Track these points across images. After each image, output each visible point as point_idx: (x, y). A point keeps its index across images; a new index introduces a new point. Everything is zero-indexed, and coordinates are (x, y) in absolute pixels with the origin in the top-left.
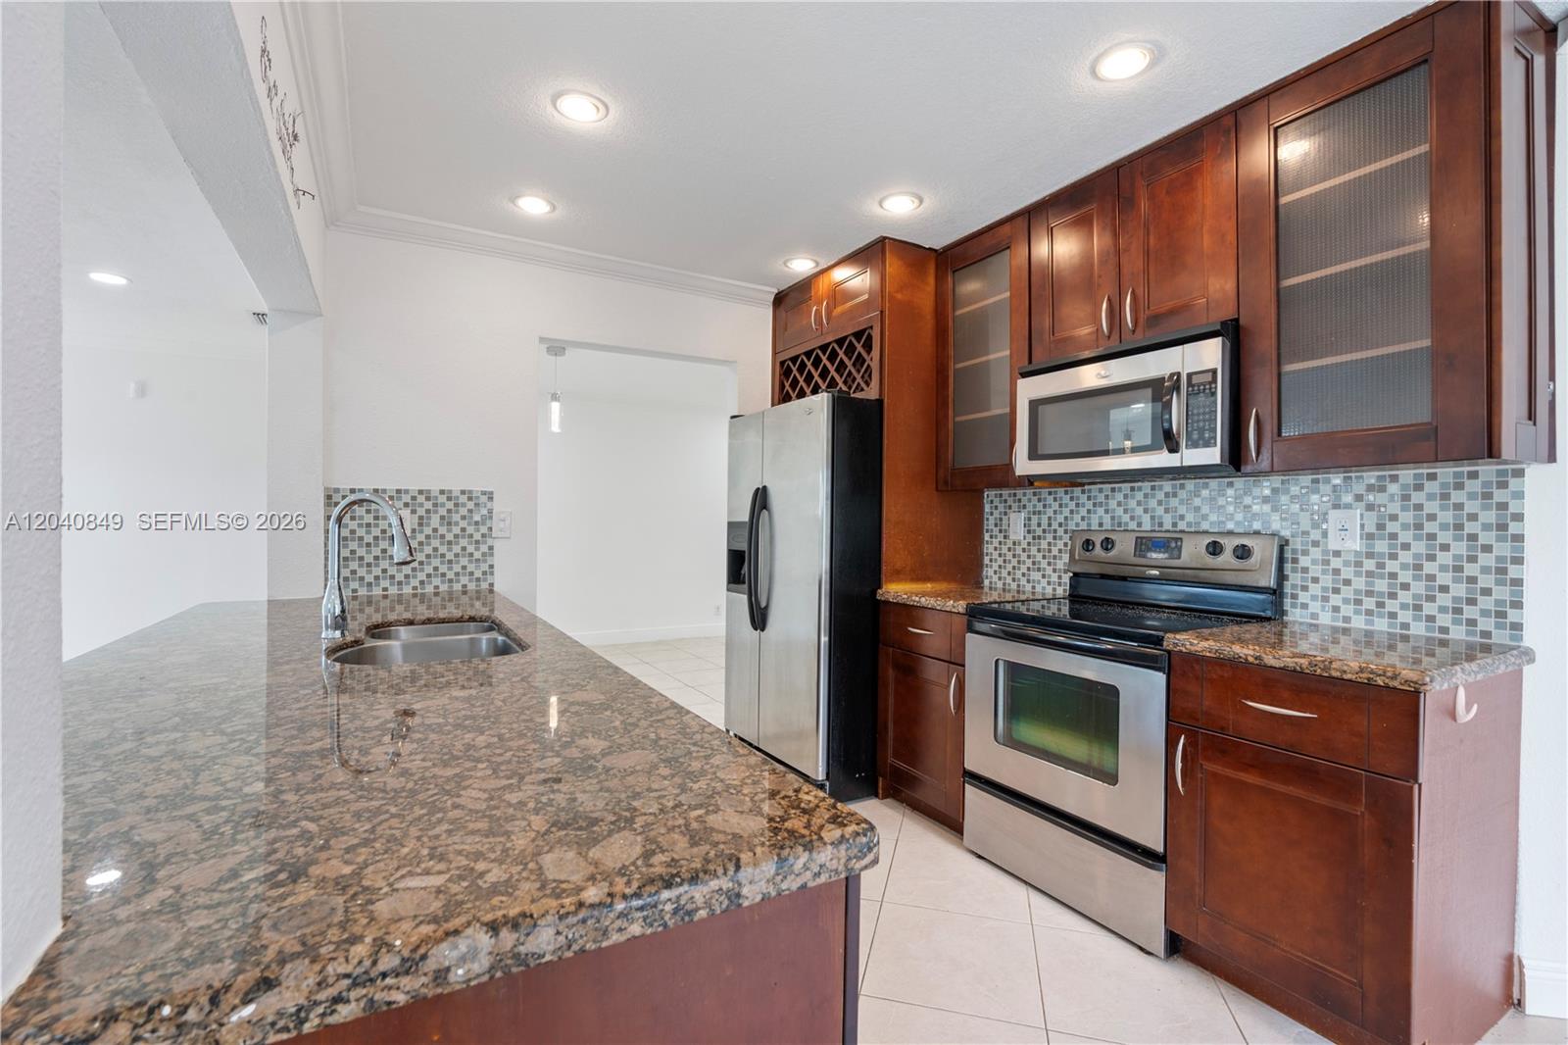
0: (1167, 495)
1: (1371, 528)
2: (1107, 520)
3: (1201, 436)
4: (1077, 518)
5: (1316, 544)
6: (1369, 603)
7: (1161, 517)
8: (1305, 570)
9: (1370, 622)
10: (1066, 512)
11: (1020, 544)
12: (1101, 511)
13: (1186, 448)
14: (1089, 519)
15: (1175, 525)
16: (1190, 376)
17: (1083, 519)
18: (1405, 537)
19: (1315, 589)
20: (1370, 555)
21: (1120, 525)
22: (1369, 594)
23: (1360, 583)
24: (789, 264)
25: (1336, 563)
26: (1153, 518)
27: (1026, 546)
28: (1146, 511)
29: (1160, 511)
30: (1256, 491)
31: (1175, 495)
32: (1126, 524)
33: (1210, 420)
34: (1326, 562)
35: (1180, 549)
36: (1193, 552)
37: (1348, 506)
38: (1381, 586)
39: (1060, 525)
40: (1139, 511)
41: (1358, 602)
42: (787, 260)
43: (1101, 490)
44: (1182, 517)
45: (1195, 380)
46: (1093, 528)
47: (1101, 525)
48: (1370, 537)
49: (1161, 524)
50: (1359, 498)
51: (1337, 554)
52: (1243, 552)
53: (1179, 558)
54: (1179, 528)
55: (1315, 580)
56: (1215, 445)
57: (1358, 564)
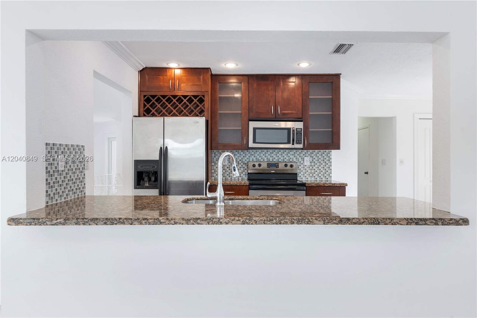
0: (271, 153)
1: (311, 161)
2: (255, 159)
3: (299, 142)
4: (246, 158)
5: (302, 164)
6: (311, 175)
7: (269, 158)
8: (300, 169)
9: (311, 178)
10: (242, 157)
11: (226, 166)
12: (253, 157)
13: (296, 144)
14: (249, 158)
15: (273, 160)
16: (296, 129)
17: (247, 158)
18: (316, 162)
19: (302, 173)
20: (311, 166)
21: (258, 160)
22: (311, 173)
23: (309, 171)
24: (169, 64)
25: (306, 167)
26: (267, 158)
27: (228, 166)
28: (265, 157)
29: (269, 157)
30: (291, 153)
31: (273, 153)
32: (260, 160)
33: (301, 139)
34: (304, 167)
35: (278, 166)
36: (281, 166)
37: (307, 156)
38: (313, 171)
39: (240, 160)
40: (264, 157)
41: (309, 175)
42: (168, 63)
43: (253, 151)
44: (275, 158)
45: (298, 130)
46: (250, 161)
47: (253, 160)
48: (311, 162)
49: (269, 160)
50: (309, 155)
51: (306, 166)
52: (292, 166)
53: (278, 168)
54: (274, 161)
55: (302, 171)
56: (302, 144)
57: (309, 168)
